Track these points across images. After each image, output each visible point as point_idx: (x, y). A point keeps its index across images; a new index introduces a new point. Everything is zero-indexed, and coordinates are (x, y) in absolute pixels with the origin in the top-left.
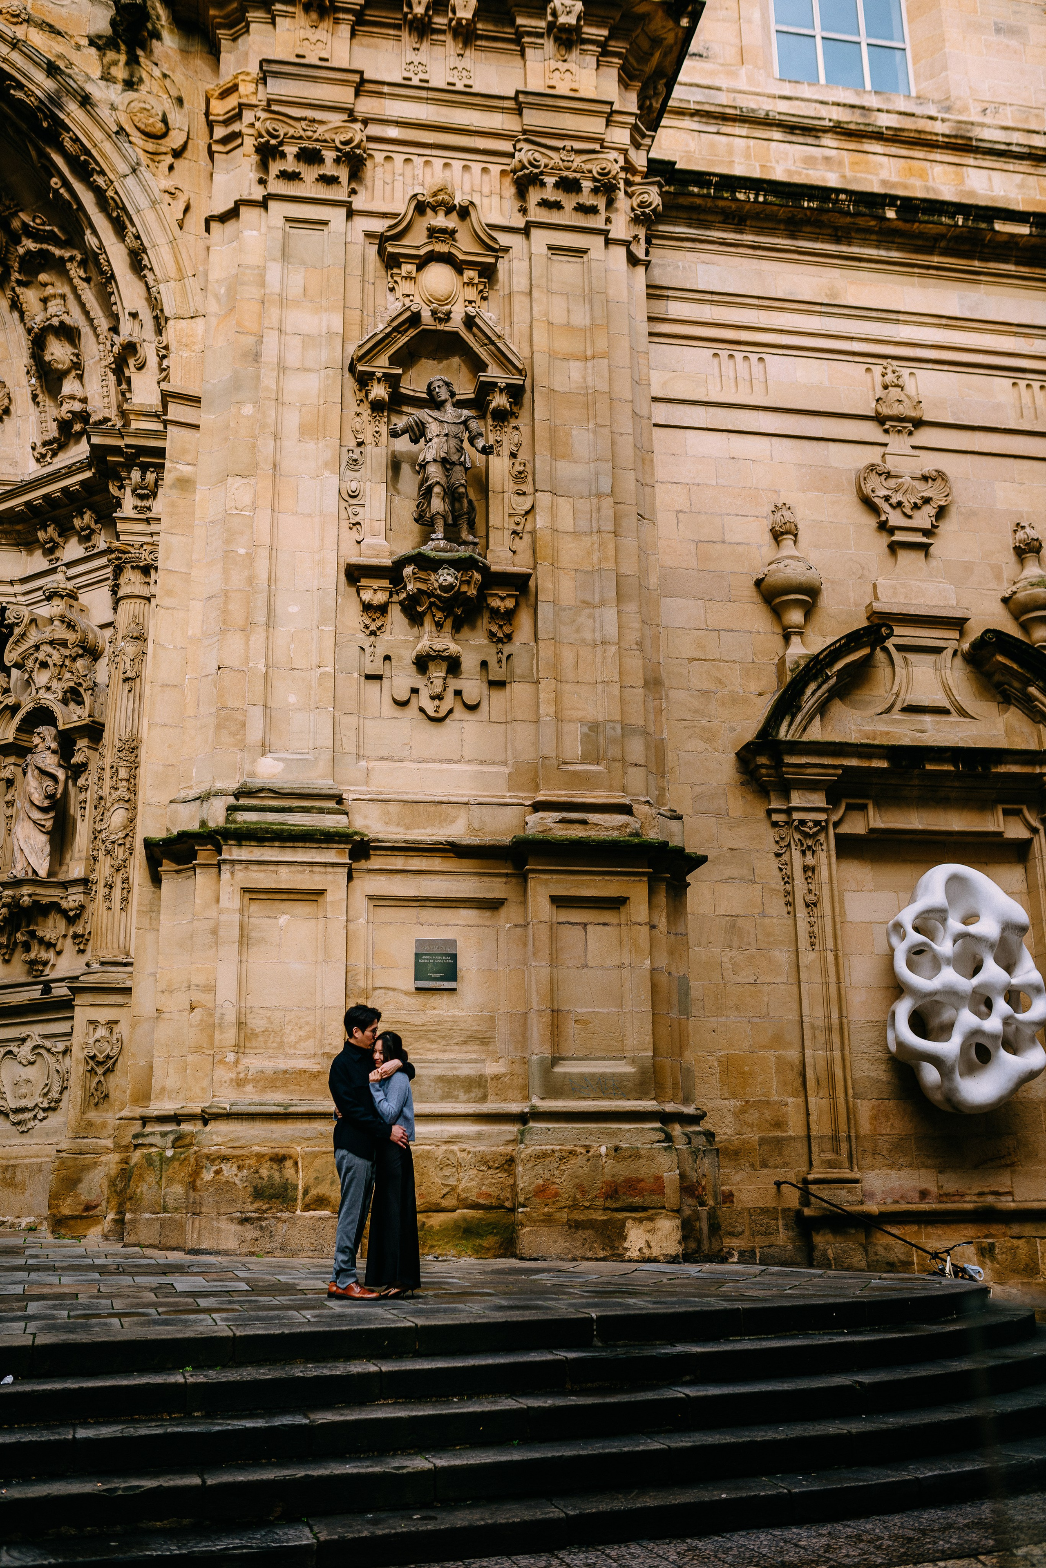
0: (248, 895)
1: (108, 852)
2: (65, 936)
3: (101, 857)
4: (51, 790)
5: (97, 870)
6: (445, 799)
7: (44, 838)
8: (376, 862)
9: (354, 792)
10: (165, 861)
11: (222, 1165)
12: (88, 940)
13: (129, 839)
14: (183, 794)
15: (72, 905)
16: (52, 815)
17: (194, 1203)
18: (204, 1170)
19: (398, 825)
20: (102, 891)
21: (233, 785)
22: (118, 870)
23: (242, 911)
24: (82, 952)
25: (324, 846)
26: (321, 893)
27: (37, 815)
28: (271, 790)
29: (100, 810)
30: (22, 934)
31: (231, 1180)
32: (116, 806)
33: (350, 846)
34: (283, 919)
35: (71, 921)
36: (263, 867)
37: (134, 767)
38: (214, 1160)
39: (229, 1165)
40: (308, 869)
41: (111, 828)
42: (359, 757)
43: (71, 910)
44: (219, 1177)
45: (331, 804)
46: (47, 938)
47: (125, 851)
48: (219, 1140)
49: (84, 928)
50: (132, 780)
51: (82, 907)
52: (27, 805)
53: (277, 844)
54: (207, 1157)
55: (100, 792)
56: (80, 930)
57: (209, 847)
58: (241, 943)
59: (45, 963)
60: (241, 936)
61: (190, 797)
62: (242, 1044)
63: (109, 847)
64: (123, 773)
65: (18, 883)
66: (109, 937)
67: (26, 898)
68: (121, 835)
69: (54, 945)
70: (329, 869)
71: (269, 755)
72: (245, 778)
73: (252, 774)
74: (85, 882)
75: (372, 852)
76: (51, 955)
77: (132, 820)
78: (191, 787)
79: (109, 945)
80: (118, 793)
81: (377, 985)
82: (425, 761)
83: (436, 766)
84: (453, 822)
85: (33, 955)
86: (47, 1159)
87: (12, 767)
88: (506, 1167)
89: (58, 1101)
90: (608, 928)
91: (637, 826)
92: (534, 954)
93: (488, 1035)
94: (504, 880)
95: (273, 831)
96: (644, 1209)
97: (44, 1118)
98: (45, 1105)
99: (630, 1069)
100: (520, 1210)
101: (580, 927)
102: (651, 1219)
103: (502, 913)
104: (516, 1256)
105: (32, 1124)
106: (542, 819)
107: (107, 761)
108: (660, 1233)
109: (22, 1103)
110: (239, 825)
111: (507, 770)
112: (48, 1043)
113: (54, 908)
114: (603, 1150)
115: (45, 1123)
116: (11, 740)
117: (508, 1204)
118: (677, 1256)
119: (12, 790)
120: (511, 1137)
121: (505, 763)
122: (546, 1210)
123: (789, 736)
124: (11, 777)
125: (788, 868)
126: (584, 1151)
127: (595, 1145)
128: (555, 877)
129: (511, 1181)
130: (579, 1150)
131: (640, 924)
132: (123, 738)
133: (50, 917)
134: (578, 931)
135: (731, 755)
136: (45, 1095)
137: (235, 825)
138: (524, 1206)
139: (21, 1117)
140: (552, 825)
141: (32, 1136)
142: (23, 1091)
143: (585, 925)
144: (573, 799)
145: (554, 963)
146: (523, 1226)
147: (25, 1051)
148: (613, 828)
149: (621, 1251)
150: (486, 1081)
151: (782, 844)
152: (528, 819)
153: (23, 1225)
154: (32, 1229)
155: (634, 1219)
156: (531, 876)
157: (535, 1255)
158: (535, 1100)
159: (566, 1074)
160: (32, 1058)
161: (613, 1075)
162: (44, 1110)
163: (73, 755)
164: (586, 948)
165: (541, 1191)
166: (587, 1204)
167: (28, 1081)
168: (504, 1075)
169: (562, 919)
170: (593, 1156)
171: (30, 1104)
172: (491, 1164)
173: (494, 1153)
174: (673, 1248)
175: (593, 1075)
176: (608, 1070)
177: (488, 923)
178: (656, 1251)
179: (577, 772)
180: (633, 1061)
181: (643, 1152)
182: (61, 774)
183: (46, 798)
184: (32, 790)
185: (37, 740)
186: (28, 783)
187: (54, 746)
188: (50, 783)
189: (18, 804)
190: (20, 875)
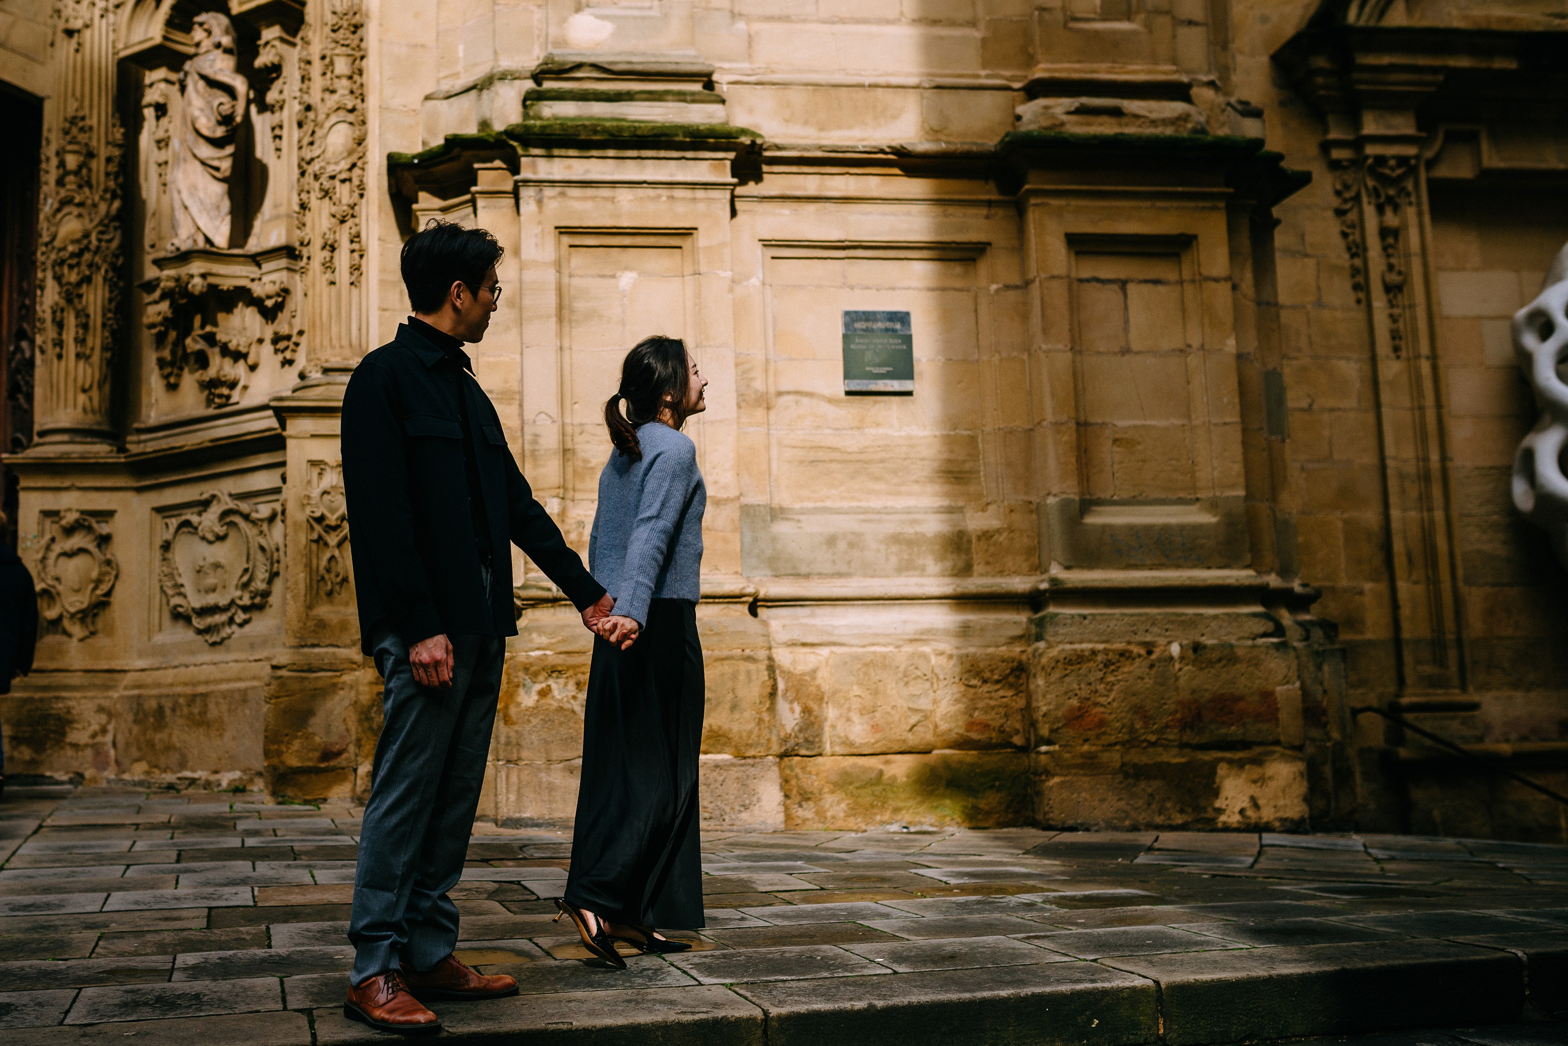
0: (566, 240)
1: (326, 194)
2: (260, 341)
3: (314, 202)
4: (226, 109)
5: (309, 224)
6: (882, 80)
7: (218, 189)
8: (774, 182)
9: (730, 71)
10: (422, 195)
11: (551, 682)
12: (297, 344)
13: (356, 172)
14: (446, 86)
15: (271, 289)
16: (230, 149)
17: (508, 744)
18: (521, 691)
19: (806, 123)
20: (319, 256)
21: (531, 61)
22: (343, 222)
23: (558, 265)
24: (288, 362)
25: (689, 154)
26: (687, 232)
27: (206, 151)
28: (595, 66)
29: (309, 127)
30: (194, 340)
31: (567, 706)
32: (334, 119)
33: (732, 155)
34: (626, 279)
35: (269, 314)
36: (590, 192)
37: (358, 56)
38: (536, 674)
39: (562, 681)
40: (664, 193)
41: (328, 155)
42: (734, 16)
43: (269, 297)
44: (548, 700)
45: (697, 87)
46: (232, 346)
47: (352, 191)
48: (544, 640)
49: (291, 325)
50: (356, 77)
51: (285, 292)
52: (191, 137)
53: (611, 153)
54: (526, 669)
55: (306, 98)
56: (284, 330)
57: (498, 163)
58: (560, 319)
59: (233, 385)
60: (560, 307)
61: (458, 88)
62: (570, 486)
63: (327, 184)
64: (342, 66)
65: (184, 257)
66: (334, 329)
67: (197, 281)
68: (345, 165)
69: (245, 356)
70: (700, 194)
71: (587, 11)
72: (551, 49)
73: (562, 42)
74: (290, 252)
75: (765, 168)
76: (239, 370)
77: (360, 142)
78: (456, 75)
79: (335, 342)
80: (335, 97)
81: (784, 387)
82: (842, 21)
83: (862, 28)
84: (895, 117)
85: (212, 372)
86: (255, 683)
87: (163, 85)
88: (1011, 679)
89: (266, 594)
90: (1161, 288)
91: (1202, 119)
92: (1045, 331)
93: (967, 466)
94: (984, 211)
95: (605, 130)
96: (1246, 745)
97: (246, 622)
98: (246, 601)
99: (1208, 518)
100: (1044, 748)
101: (1115, 287)
102: (1258, 762)
103: (983, 267)
104: (1034, 824)
105: (227, 631)
106: (1046, 108)
107: (315, 51)
108: (1273, 784)
109: (211, 599)
110: (545, 123)
111: (977, 34)
112: (244, 507)
113: (242, 296)
114: (1175, 649)
115: (247, 628)
116: (158, 40)
117: (1017, 740)
118: (1302, 820)
119: (164, 121)
120: (1017, 631)
121: (973, 23)
122: (1086, 748)
123: (1362, 23)
124: (161, 100)
125: (1357, 232)
126: (1143, 652)
127: (1162, 641)
128: (1075, 203)
129: (1021, 703)
130: (1136, 650)
131: (1216, 280)
132: (339, 9)
133: (237, 311)
134: (1111, 294)
135: (1264, 59)
136: (245, 586)
137: (538, 123)
138: (1049, 742)
139: (210, 620)
140: (1065, 118)
141: (228, 650)
142: (211, 581)
143: (1123, 284)
144: (1095, 76)
145: (1077, 345)
146: (1049, 774)
147: (209, 520)
148: (1165, 122)
149: (1210, 814)
150: (969, 541)
151: (1347, 195)
152: (1020, 110)
153: (225, 784)
154: (238, 789)
155: (1230, 762)
156: (1033, 201)
157: (1070, 822)
158: (1056, 571)
159: (1104, 527)
160: (220, 530)
161: (1182, 527)
162: (245, 609)
163: (256, 54)
164: (1126, 321)
165: (1076, 717)
166: (1153, 738)
167: (217, 566)
168: (998, 531)
169: (1086, 274)
170: (1159, 660)
171: (223, 601)
172: (987, 675)
173: (991, 657)
174: (1295, 809)
175: (1148, 528)
176: (1173, 520)
177: (959, 284)
178: (1267, 814)
179: (1096, 33)
180: (1213, 505)
181: (1240, 652)
182: (240, 84)
183: (220, 123)
184: (197, 113)
185: (198, 34)
186: (189, 104)
187: (226, 41)
188: (224, 98)
189: (175, 143)
190: (184, 247)
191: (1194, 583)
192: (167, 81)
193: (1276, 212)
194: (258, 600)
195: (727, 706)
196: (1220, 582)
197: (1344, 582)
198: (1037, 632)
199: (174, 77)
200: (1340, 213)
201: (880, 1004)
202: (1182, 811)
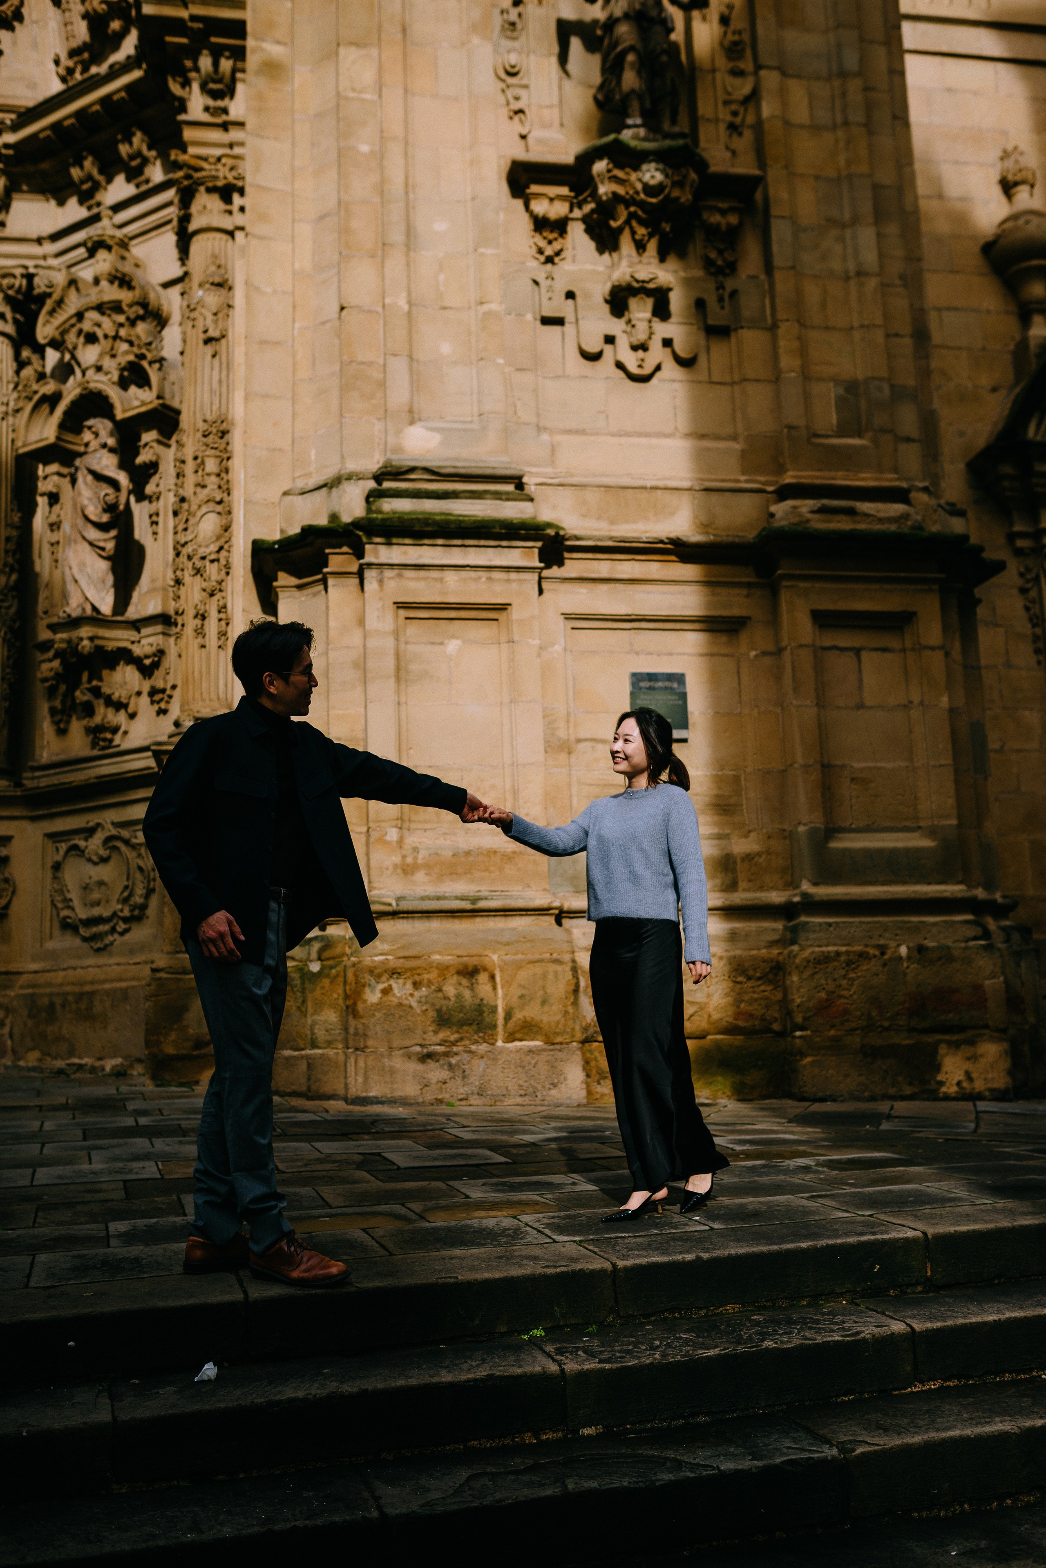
0: (403, 613)
1: (198, 572)
2: (139, 694)
3: (187, 578)
4: (111, 499)
5: (183, 597)
6: (661, 484)
7: (103, 566)
8: (573, 566)
9: (537, 475)
10: (281, 575)
11: (392, 982)
12: (170, 697)
13: (223, 553)
14: (300, 484)
15: (148, 650)
16: (113, 533)
17: (356, 1034)
18: (367, 990)
19: (599, 518)
20: (191, 624)
21: (374, 464)
22: (212, 595)
23: (396, 634)
24: (162, 712)
25: (504, 543)
26: (503, 608)
27: (93, 534)
28: (426, 470)
29: (183, 516)
30: (83, 693)
31: (405, 1002)
32: (204, 509)
33: (539, 544)
34: (453, 646)
35: (147, 671)
36: (422, 573)
37: (225, 457)
38: (378, 977)
39: (401, 981)
40: (484, 575)
41: (200, 539)
42: (540, 429)
43: (147, 657)
44: (390, 998)
45: (510, 488)
46: (115, 697)
47: (220, 570)
48: (386, 947)
49: (165, 681)
50: (223, 475)
51: (161, 653)
52: (80, 521)
53: (440, 541)
54: (371, 971)
55: (181, 491)
56: (160, 684)
57: (345, 549)
58: (398, 679)
59: (115, 730)
60: (398, 669)
61: (311, 486)
62: (406, 817)
63: (199, 564)
64: (211, 465)
65: (75, 623)
66: (204, 685)
67: (86, 642)
68: (214, 548)
69: (125, 706)
70: (514, 576)
71: (420, 424)
72: (389, 455)
73: (398, 449)
74: (165, 620)
75: (566, 555)
76: (121, 718)
77: (227, 528)
78: (309, 475)
79: (205, 695)
80: (206, 491)
81: (582, 735)
82: (628, 434)
83: (644, 440)
84: (672, 514)
85: (97, 719)
86: (134, 983)
87: (55, 478)
88: (771, 976)
89: (144, 907)
90: (889, 656)
91: (919, 518)
92: (795, 690)
93: (732, 801)
94: (745, 592)
95: (435, 523)
96: (961, 1029)
97: (126, 931)
98: (126, 913)
99: (927, 843)
100: (798, 1033)
101: (852, 654)
102: (971, 1042)
103: (744, 637)
104: (791, 1096)
105: (111, 938)
106: (795, 507)
107: (189, 452)
108: (983, 1061)
109: (96, 912)
110: (386, 516)
111: (737, 446)
112: (125, 834)
113: (124, 656)
114: (903, 950)
115: (127, 937)
116: (52, 439)
117: (776, 1027)
118: (1007, 1090)
119: (56, 508)
120: (776, 937)
121: (734, 438)
122: (832, 1032)
123: (1039, 438)
124: (54, 490)
125: (1037, 606)
126: (877, 953)
127: (892, 944)
128: (818, 585)
129: (779, 996)
130: (872, 951)
131: (933, 648)
132: (209, 418)
133: (119, 669)
134: (846, 661)
135: (961, 466)
136: (125, 901)
137: (380, 516)
138: (802, 1029)
139: (94, 930)
140: (809, 516)
141: (111, 955)
142: (96, 896)
143: (857, 651)
144: (834, 482)
145: (821, 702)
146: (803, 1055)
147: (95, 844)
148: (890, 520)
149: (933, 1086)
150: (735, 863)
151: (1029, 576)
152: (773, 508)
153: (108, 1068)
154: (120, 1074)
155: (949, 1043)
156: (785, 583)
157: (821, 1094)
158: (806, 887)
159: (845, 851)
160: (103, 853)
161: (907, 851)
162: (125, 920)
163: (137, 454)
164: (861, 681)
165: (824, 1007)
166: (886, 1024)
167: (101, 883)
168: (759, 854)
169: (827, 643)
170: (891, 959)
171: (106, 913)
172: (751, 973)
173: (754, 958)
174: (1000, 1080)
175: (880, 851)
176: (900, 845)
177: (724, 651)
178: (979, 1085)
179: (833, 447)
180: (932, 832)
181: (956, 953)
182: (123, 479)
183: (105, 511)
184: (86, 502)
185: (87, 436)
186: (80, 494)
187: (111, 442)
188: (110, 490)
189: (66, 527)
190: (75, 613)
191: (917, 896)
192: (59, 474)
193: (978, 592)
194: (136, 912)
195: (539, 1001)
196: (938, 895)
197: (1031, 892)
198: (792, 937)
199: (65, 471)
200: (1023, 591)
201: (705, 1256)
202: (911, 1084)
